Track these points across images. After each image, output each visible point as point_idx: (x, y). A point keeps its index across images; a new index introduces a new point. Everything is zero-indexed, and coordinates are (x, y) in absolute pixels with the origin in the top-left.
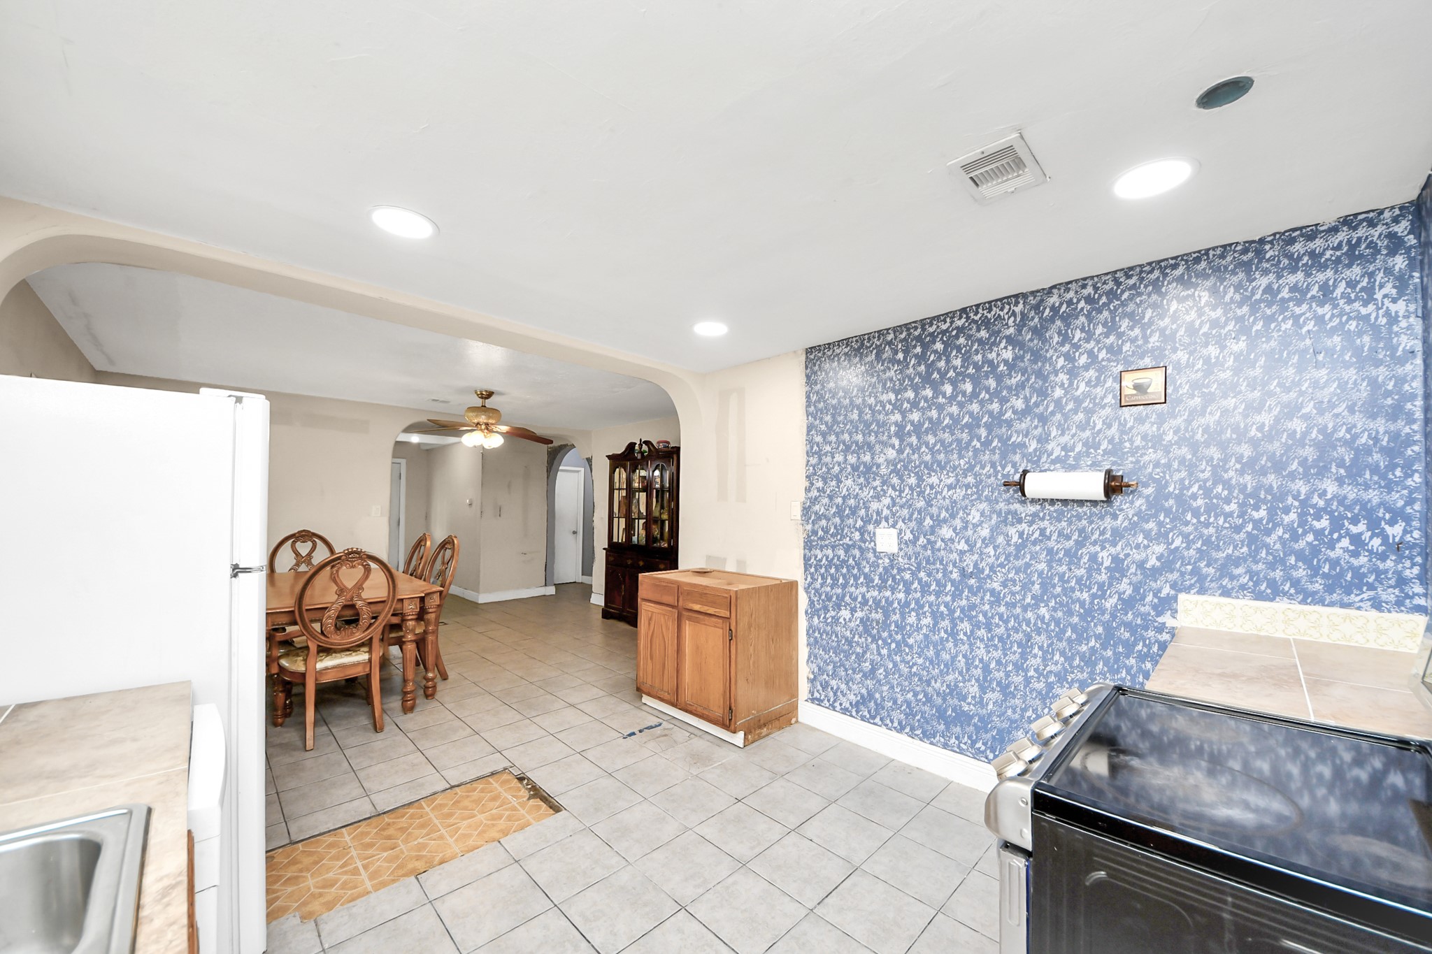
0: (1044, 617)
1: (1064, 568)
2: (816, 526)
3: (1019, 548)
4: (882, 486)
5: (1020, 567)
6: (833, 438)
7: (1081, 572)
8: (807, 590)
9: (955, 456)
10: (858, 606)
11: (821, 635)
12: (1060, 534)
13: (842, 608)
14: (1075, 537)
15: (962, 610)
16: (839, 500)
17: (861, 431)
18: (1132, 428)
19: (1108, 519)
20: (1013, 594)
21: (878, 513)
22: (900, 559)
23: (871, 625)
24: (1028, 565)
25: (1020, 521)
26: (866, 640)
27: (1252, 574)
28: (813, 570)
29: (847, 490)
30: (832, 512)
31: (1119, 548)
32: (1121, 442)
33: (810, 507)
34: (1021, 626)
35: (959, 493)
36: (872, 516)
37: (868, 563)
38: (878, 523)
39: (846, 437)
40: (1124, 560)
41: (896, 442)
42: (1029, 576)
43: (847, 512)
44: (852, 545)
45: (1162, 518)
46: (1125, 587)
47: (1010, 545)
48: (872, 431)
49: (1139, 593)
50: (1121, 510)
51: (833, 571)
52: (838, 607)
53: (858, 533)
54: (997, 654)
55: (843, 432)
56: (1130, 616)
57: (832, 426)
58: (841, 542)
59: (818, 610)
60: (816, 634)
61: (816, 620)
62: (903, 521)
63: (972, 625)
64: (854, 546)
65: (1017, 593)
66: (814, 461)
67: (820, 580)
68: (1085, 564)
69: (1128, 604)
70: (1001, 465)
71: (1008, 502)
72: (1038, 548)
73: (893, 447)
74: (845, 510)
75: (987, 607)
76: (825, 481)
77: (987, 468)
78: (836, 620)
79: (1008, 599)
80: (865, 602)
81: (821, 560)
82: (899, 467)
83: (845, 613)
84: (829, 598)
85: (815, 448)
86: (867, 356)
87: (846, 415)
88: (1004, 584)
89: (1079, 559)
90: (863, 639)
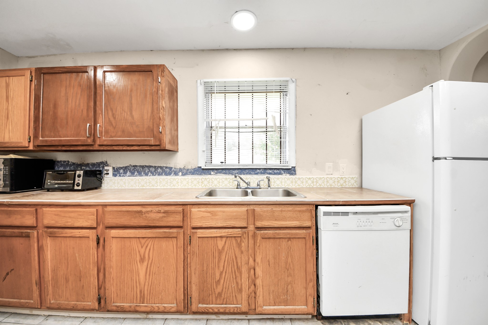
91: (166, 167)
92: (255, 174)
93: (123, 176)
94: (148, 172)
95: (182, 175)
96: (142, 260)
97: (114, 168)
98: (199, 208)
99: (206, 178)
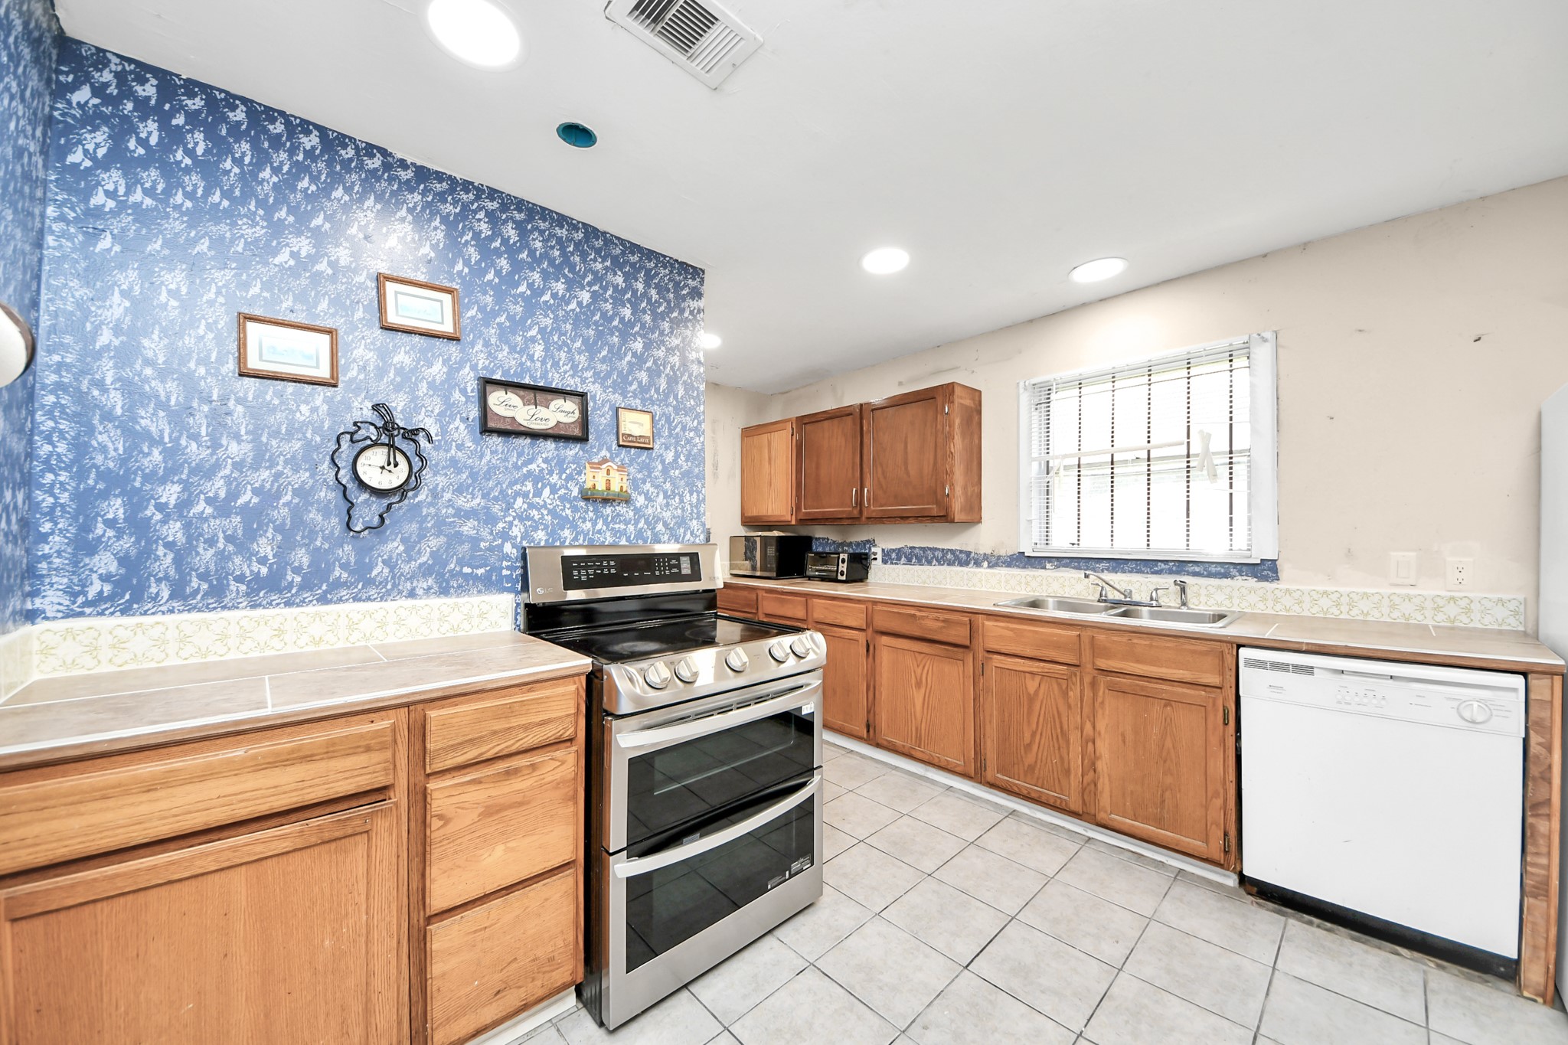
91: (961, 551)
92: (1153, 573)
93: (896, 564)
94: (932, 558)
95: (989, 567)
96: (919, 684)
97: (883, 550)
98: (996, 621)
99: (1034, 576)
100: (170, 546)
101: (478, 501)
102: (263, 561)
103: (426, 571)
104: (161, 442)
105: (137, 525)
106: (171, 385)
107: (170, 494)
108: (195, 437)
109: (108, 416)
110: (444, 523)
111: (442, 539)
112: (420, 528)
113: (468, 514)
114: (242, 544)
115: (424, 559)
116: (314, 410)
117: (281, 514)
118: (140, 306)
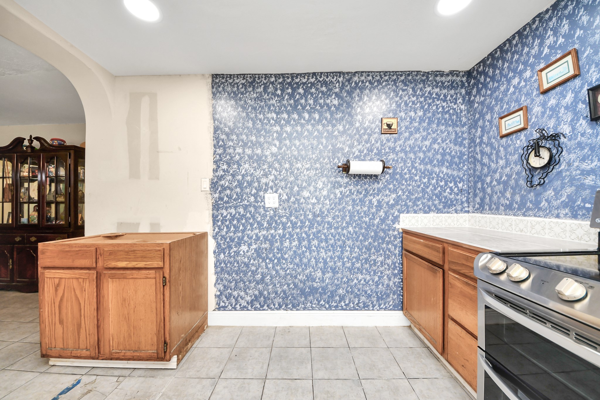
0: (351, 231)
1: (359, 207)
2: (222, 194)
3: (340, 199)
4: (269, 169)
5: (341, 209)
6: (234, 137)
7: (366, 209)
8: (215, 237)
9: (310, 153)
10: (253, 242)
11: (226, 265)
12: (358, 192)
13: (242, 245)
14: (363, 193)
15: (314, 235)
16: (240, 177)
17: (254, 134)
18: (385, 144)
19: (376, 184)
20: (338, 222)
21: (266, 184)
22: (280, 211)
23: (261, 252)
24: (344, 208)
25: (341, 186)
26: (258, 261)
27: (423, 204)
28: (219, 223)
29: (245, 171)
30: (234, 185)
31: (380, 196)
32: (381, 150)
33: (217, 182)
34: (341, 238)
35: (313, 173)
36: (262, 187)
37: (260, 215)
38: (266, 191)
39: (244, 137)
40: (382, 202)
41: (277, 143)
42: (345, 213)
43: (245, 185)
44: (249, 205)
45: (395, 183)
46: (382, 214)
47: (336, 198)
48: (262, 135)
49: (387, 216)
50: (381, 180)
51: (235, 222)
52: (239, 244)
53: (253, 198)
54: (330, 254)
55: (241, 134)
56: (384, 226)
57: (234, 129)
58: (241, 204)
59: (224, 249)
60: (222, 265)
61: (222, 256)
62: (282, 189)
63: (318, 241)
64: (250, 205)
65: (339, 222)
66: (219, 151)
67: (225, 229)
68: (367, 205)
69: (383, 221)
70: (332, 158)
71: (335, 177)
72: (348, 199)
73: (275, 146)
74: (244, 183)
75: (326, 231)
76: (229, 164)
77: (326, 160)
78: (237, 253)
79: (335, 226)
80: (258, 238)
81: (226, 216)
82: (279, 157)
83: (244, 248)
84: (232, 240)
85: (221, 143)
86: (258, 88)
87: (244, 123)
88: (333, 218)
89: (365, 203)
90: (256, 261)
100: (488, 194)
101: (595, 163)
102: (508, 199)
103: (565, 205)
104: (487, 165)
105: (483, 190)
106: (488, 148)
107: (488, 179)
108: (493, 162)
109: (478, 161)
110: (574, 179)
111: (573, 188)
112: (562, 183)
113: (588, 173)
114: (503, 193)
115: (563, 199)
116: (521, 141)
117: (512, 182)
118: (483, 128)
